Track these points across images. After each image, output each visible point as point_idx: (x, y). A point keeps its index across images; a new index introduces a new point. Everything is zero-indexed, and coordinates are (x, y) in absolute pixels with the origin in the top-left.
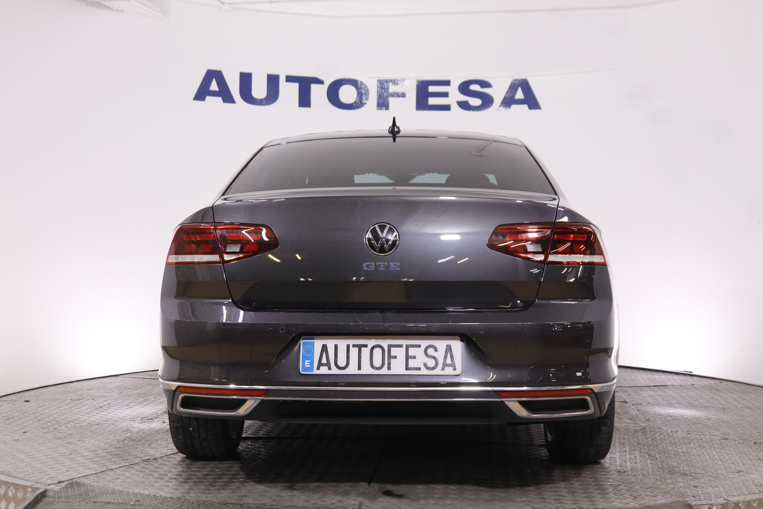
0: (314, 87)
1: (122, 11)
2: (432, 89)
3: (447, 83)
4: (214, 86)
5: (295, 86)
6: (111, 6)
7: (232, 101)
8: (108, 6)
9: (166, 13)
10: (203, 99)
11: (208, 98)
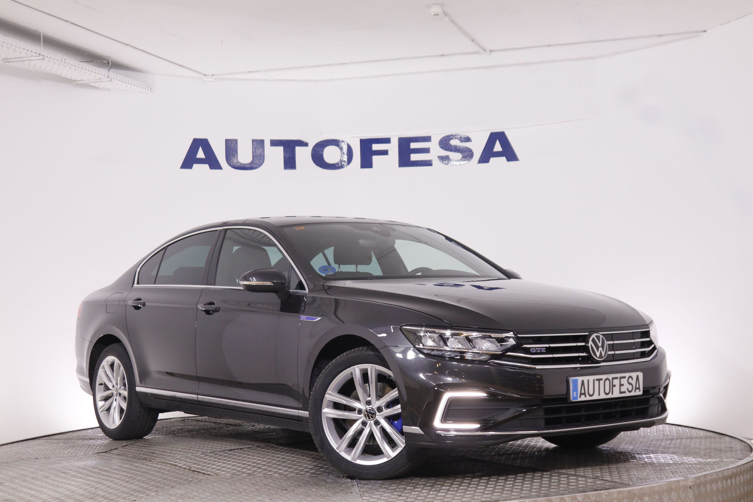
0: (299, 150)
1: (109, 90)
2: (413, 145)
3: (427, 139)
4: (201, 154)
5: (280, 150)
6: (97, 86)
7: (219, 167)
8: (94, 86)
9: (151, 88)
10: (190, 167)
11: (195, 166)
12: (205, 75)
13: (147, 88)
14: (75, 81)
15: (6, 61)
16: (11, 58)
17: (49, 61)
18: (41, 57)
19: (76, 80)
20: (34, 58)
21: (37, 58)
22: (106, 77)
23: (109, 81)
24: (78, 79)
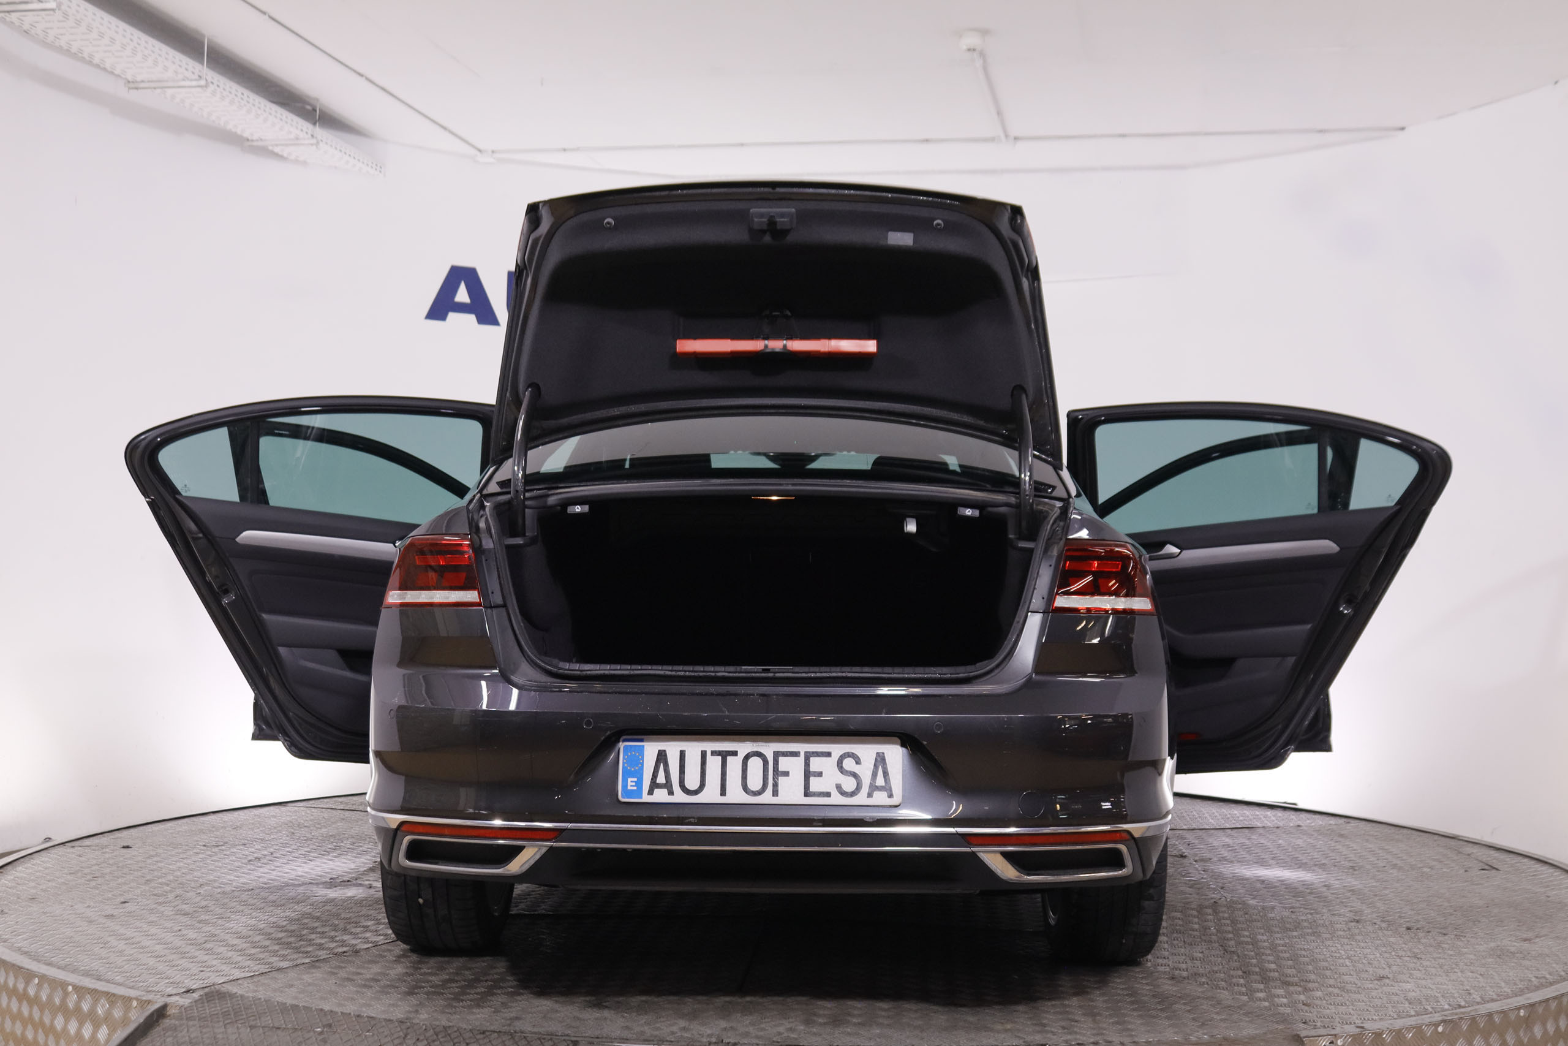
1: (305, 163)
4: (462, 295)
6: (285, 155)
7: (492, 319)
8: (280, 153)
9: (381, 167)
10: (443, 318)
11: (452, 316)
12: (480, 151)
13: (374, 166)
14: (248, 140)
15: (132, 85)
16: (143, 81)
17: (214, 93)
18: (203, 83)
19: (250, 138)
20: (187, 83)
21: (194, 83)
22: (310, 136)
23: (312, 145)
24: (255, 138)
